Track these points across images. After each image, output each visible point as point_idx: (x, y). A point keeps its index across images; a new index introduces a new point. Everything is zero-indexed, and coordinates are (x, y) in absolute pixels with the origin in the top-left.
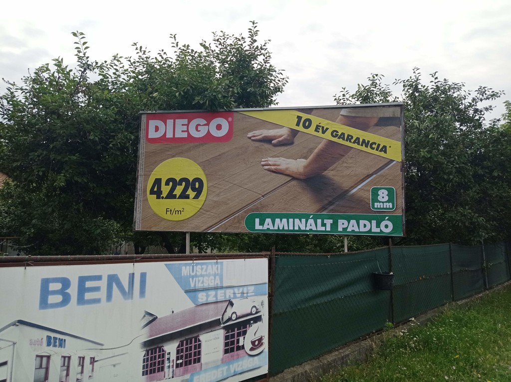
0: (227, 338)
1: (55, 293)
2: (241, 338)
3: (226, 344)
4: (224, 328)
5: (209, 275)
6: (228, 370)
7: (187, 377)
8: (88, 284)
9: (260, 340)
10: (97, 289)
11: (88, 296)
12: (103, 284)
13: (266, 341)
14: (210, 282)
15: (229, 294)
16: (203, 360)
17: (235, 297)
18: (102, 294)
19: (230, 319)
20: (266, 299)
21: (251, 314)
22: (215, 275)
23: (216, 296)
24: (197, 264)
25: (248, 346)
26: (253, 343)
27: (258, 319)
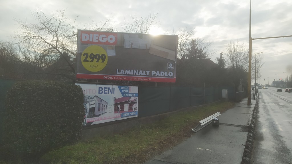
0: (129, 106)
1: (101, 90)
2: (132, 107)
3: (129, 108)
4: (129, 103)
5: (126, 90)
6: (129, 114)
7: (122, 114)
8: (106, 89)
9: (136, 108)
10: (107, 91)
11: (106, 92)
12: (108, 89)
13: (137, 108)
14: (126, 91)
15: (130, 95)
16: (125, 111)
17: (131, 96)
18: (107, 92)
19: (130, 101)
20: (138, 97)
21: (134, 101)
22: (127, 90)
23: (127, 95)
24: (124, 87)
25: (133, 109)
26: (134, 108)
27: (136, 103)
